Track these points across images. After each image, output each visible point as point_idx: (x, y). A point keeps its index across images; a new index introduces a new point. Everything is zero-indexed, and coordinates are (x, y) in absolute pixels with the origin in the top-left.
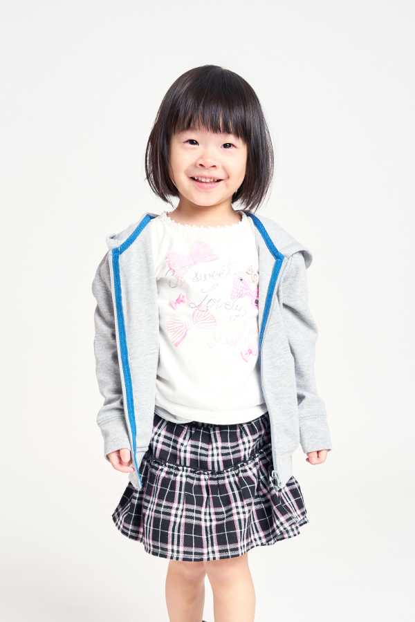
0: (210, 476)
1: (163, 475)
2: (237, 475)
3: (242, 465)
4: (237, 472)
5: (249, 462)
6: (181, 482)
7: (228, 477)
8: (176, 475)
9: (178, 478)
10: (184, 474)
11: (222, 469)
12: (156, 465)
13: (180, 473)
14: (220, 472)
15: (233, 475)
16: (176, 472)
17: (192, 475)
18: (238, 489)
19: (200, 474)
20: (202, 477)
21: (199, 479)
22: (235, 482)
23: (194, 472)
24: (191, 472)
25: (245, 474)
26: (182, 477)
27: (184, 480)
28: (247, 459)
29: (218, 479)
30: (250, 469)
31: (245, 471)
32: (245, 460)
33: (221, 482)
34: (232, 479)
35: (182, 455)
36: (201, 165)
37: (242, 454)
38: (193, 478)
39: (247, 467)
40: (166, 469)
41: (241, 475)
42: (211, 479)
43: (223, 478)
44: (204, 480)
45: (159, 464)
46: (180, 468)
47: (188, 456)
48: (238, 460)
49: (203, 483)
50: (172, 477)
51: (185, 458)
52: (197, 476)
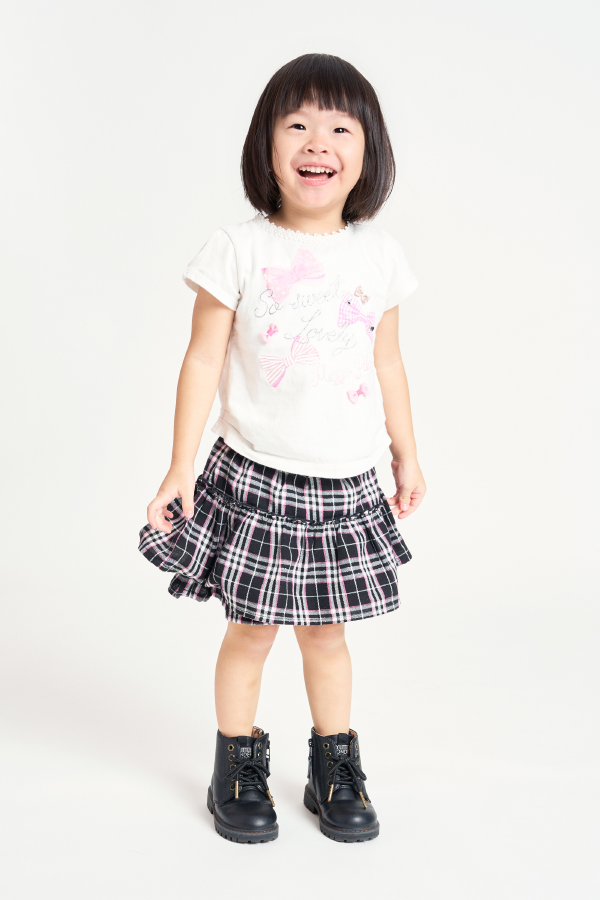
0: (308, 527)
1: (254, 523)
2: (337, 529)
3: (344, 521)
4: (337, 526)
5: (353, 518)
6: (276, 534)
7: (326, 530)
8: (270, 525)
9: (273, 529)
10: (279, 523)
11: (321, 520)
12: (244, 511)
13: (274, 522)
14: (320, 524)
15: (332, 529)
16: (270, 521)
17: (289, 524)
18: (335, 546)
19: (297, 523)
20: (299, 526)
21: (295, 529)
22: (333, 537)
23: (291, 521)
24: (287, 521)
25: (346, 531)
26: (277, 527)
27: (280, 530)
28: (352, 513)
29: (315, 531)
30: (353, 526)
31: (346, 527)
32: (348, 515)
33: (318, 535)
34: (330, 533)
35: (277, 501)
36: (310, 151)
37: (345, 507)
38: (289, 529)
39: (349, 524)
40: (257, 516)
41: (341, 531)
42: (309, 531)
43: (321, 531)
44: (301, 531)
45: (247, 510)
46: (274, 517)
47: (284, 502)
48: (339, 514)
49: (299, 534)
50: (266, 527)
51: (280, 505)
52: (294, 526)
